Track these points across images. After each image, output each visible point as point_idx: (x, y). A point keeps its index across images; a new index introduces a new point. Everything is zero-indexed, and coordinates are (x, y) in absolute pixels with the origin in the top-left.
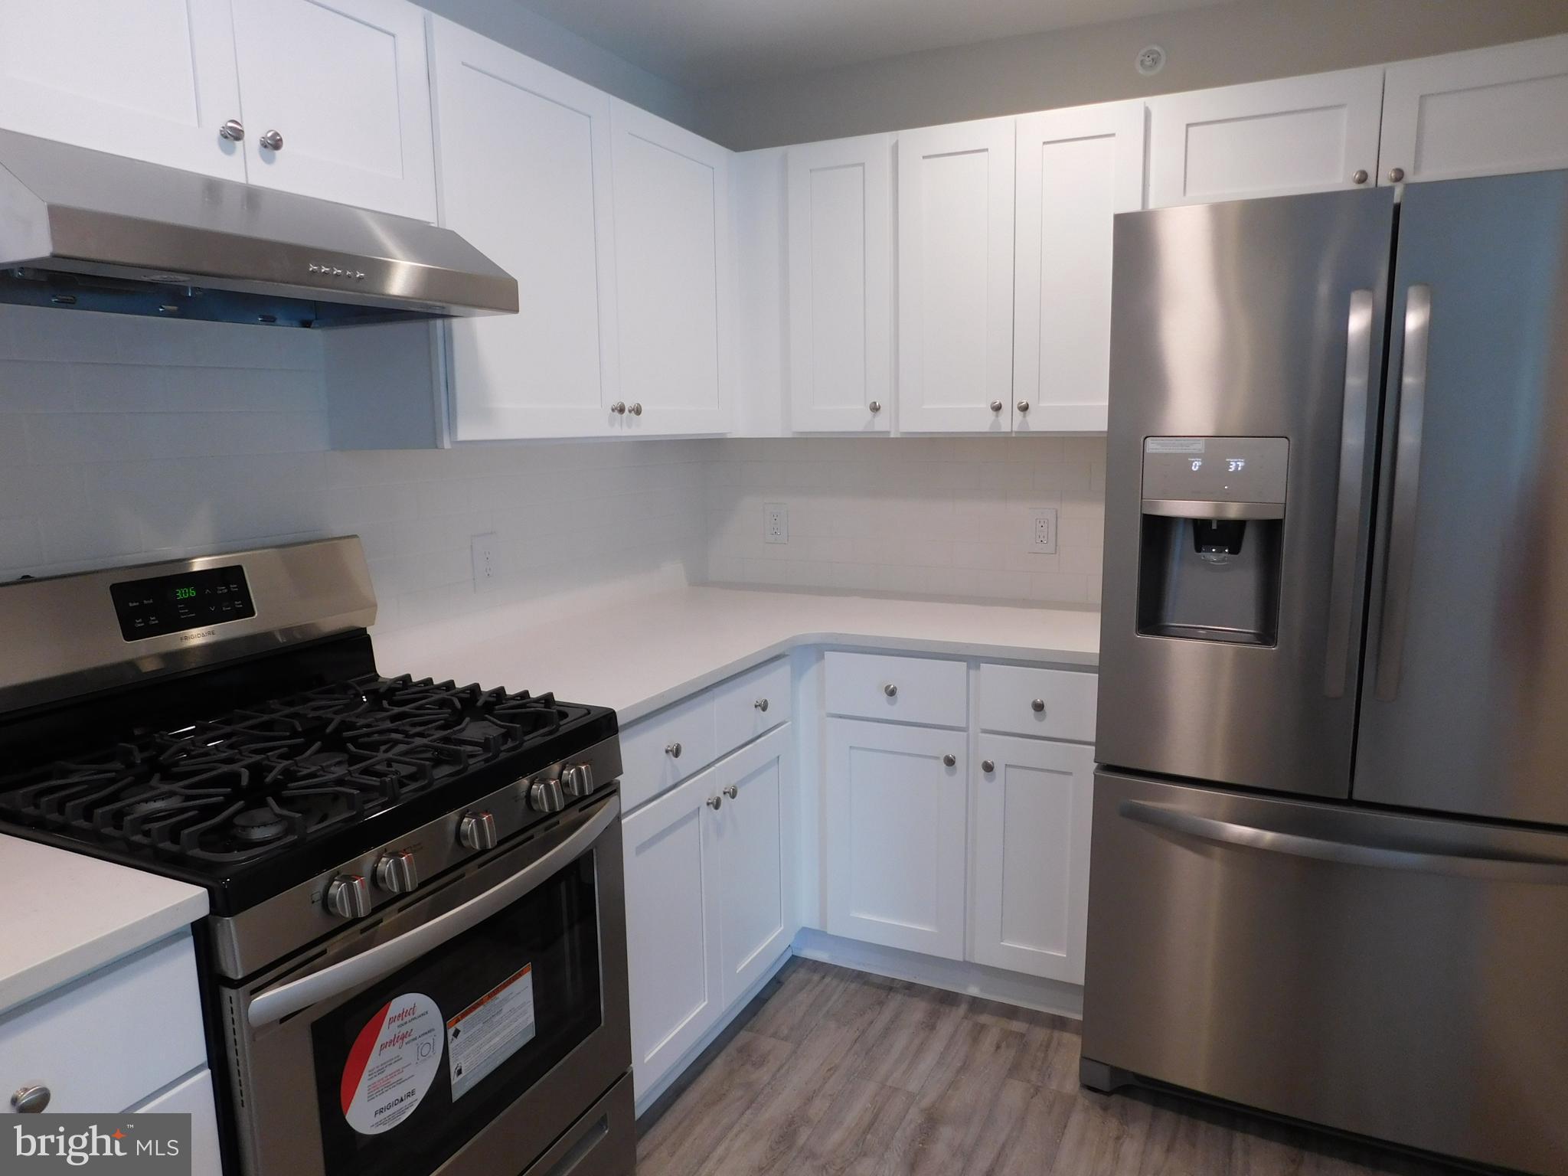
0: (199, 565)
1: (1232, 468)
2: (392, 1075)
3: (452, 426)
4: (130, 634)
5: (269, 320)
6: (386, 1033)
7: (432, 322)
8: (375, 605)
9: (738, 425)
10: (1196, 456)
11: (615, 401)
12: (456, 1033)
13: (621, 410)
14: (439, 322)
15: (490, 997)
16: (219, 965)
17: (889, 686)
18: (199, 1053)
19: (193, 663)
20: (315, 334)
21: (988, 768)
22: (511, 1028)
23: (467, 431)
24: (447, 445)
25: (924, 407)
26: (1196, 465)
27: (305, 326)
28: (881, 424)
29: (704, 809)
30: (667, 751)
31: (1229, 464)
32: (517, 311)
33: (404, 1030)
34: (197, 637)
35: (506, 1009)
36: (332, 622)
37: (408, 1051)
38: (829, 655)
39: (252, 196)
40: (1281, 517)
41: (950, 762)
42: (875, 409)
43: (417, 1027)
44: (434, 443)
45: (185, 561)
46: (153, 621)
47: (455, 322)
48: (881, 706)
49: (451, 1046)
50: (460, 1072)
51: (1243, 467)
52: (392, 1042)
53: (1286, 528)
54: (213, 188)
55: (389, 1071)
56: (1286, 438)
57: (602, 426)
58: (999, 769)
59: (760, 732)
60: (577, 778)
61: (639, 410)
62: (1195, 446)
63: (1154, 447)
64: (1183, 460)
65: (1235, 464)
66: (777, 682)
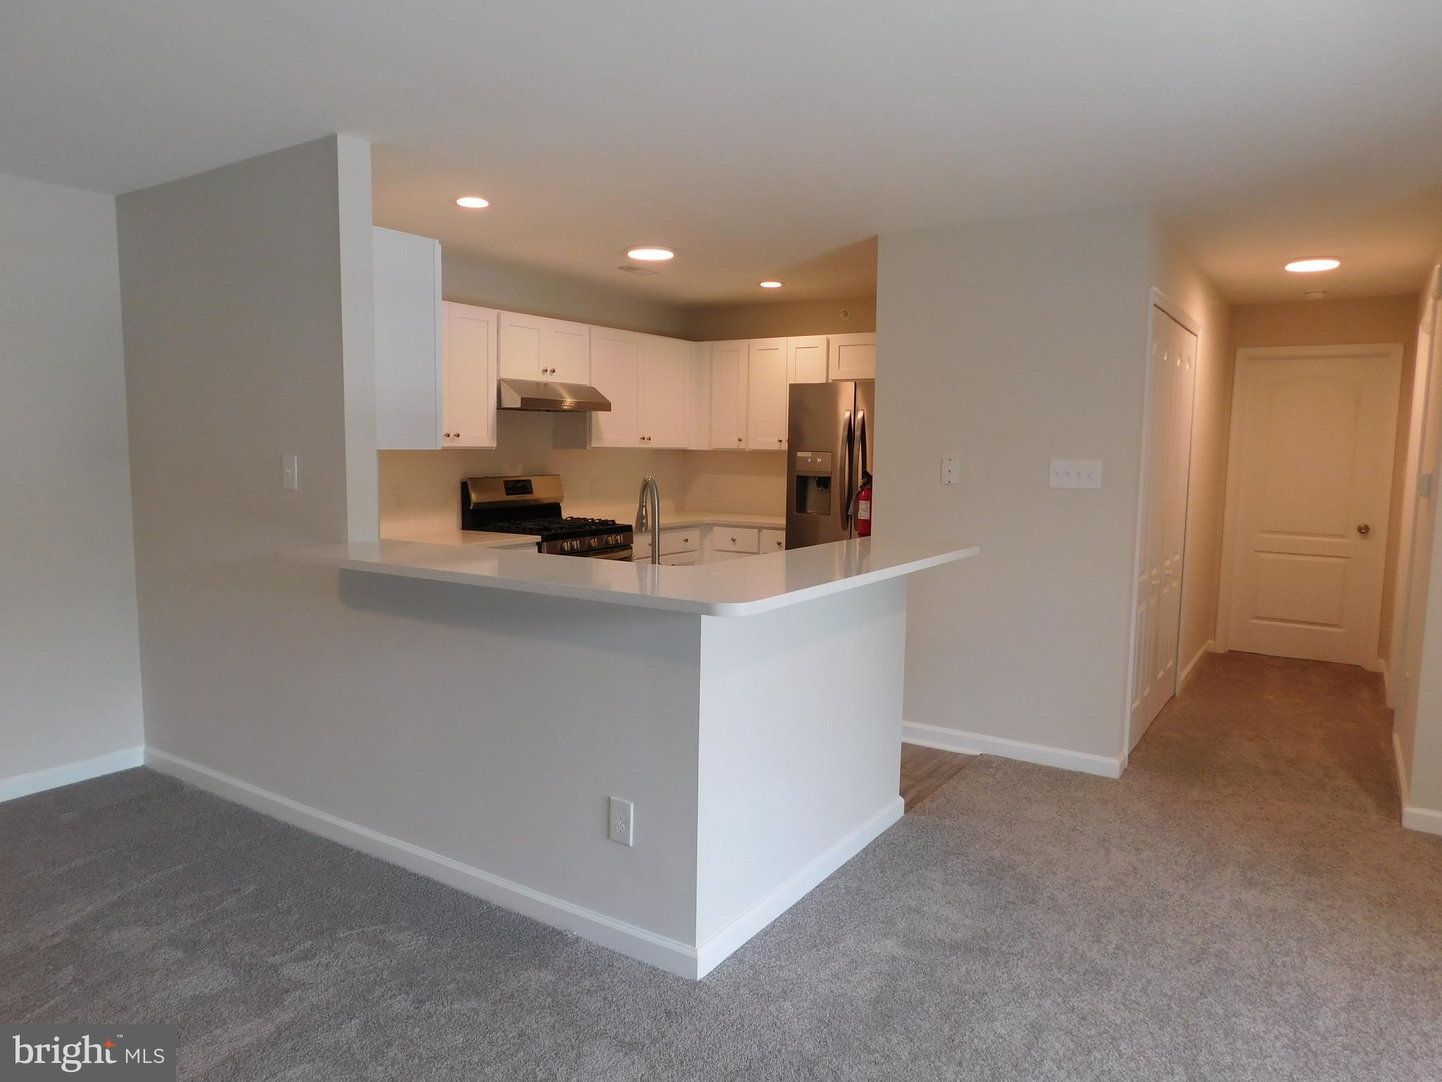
0: (524, 479)
1: (818, 462)
3: (590, 444)
4: (507, 494)
8: (563, 496)
9: (693, 446)
10: (809, 457)
11: (642, 435)
13: (644, 438)
17: (733, 538)
23: (594, 445)
24: (588, 448)
25: (757, 440)
26: (809, 460)
28: (742, 446)
31: (817, 460)
32: (611, 411)
36: (552, 500)
38: (715, 529)
40: (830, 476)
42: (740, 440)
44: (585, 448)
45: (521, 477)
46: (512, 491)
48: (731, 546)
51: (821, 462)
53: (832, 479)
54: (538, 384)
56: (830, 453)
57: (637, 444)
59: (686, 550)
60: (620, 538)
61: (650, 439)
62: (809, 454)
63: (799, 454)
64: (806, 458)
65: (819, 460)
66: (694, 535)
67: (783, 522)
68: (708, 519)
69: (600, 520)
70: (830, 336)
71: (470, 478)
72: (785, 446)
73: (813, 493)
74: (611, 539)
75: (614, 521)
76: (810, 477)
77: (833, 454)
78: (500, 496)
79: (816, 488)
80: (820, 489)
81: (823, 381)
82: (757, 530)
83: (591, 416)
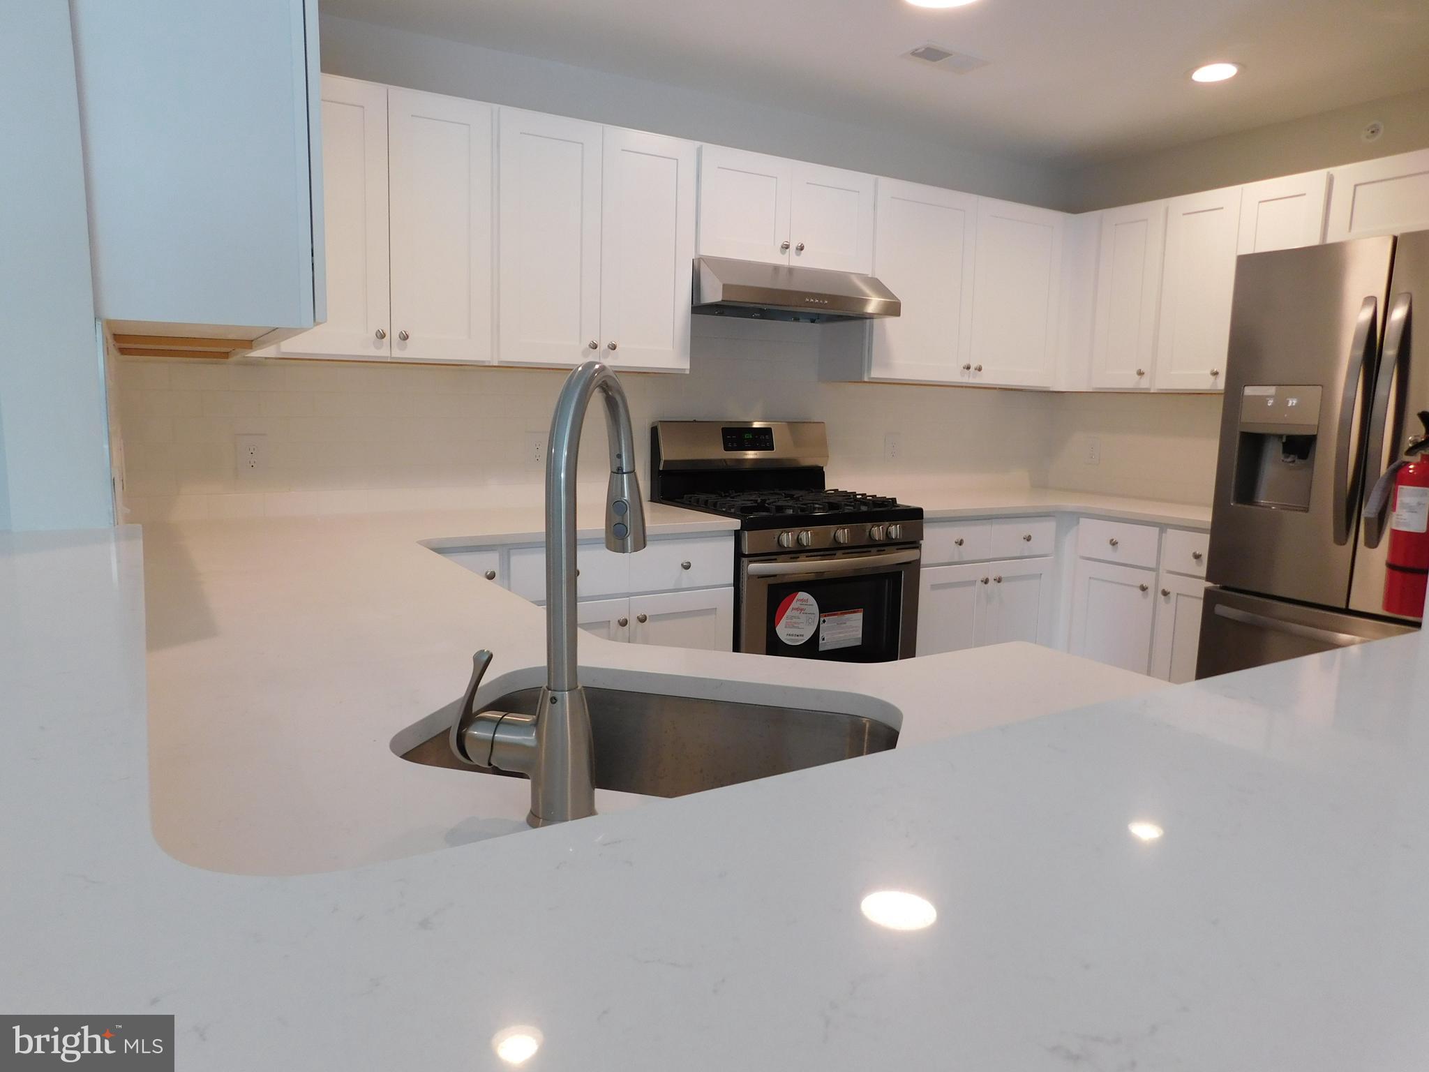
0: (756, 425)
1: (1290, 405)
2: (795, 623)
3: (868, 374)
4: (726, 449)
5: (797, 319)
6: (795, 604)
7: (865, 321)
8: (828, 457)
10: (1270, 397)
11: (965, 363)
12: (824, 621)
13: (968, 368)
14: (868, 321)
15: (841, 614)
16: (741, 548)
17: (1113, 540)
18: (730, 579)
19: (747, 466)
20: (816, 326)
21: (1165, 593)
22: (851, 634)
23: (876, 373)
24: (866, 380)
25: (1172, 373)
26: (1270, 403)
27: (812, 322)
28: (1144, 384)
29: (979, 583)
30: (956, 543)
31: (1288, 402)
32: (899, 315)
33: (803, 607)
34: (751, 455)
35: (848, 624)
36: (808, 461)
37: (803, 618)
38: (1082, 520)
39: (791, 270)
40: (1316, 433)
41: (1143, 589)
42: (1140, 373)
43: (808, 609)
44: (861, 379)
45: (751, 423)
46: (735, 444)
47: (875, 320)
48: (1108, 553)
49: (821, 626)
50: (823, 639)
51: (1296, 404)
52: (797, 609)
53: (1319, 442)
54: (776, 269)
55: (794, 620)
56: (1320, 385)
57: (957, 375)
58: (1173, 596)
59: (1026, 554)
60: (895, 530)
61: (980, 369)
62: (1271, 390)
63: (1249, 391)
64: (1263, 399)
65: (1292, 402)
66: (1044, 531)
67: (1206, 516)
68: (1070, 503)
69: (874, 496)
70: (1333, 170)
71: (660, 421)
72: (1221, 384)
73: (1273, 467)
74: (878, 532)
75: (894, 500)
76: (1268, 434)
77: (1326, 386)
78: (715, 452)
79: (1282, 457)
80: (1289, 460)
81: (1314, 241)
82: (1158, 529)
83: (872, 327)
